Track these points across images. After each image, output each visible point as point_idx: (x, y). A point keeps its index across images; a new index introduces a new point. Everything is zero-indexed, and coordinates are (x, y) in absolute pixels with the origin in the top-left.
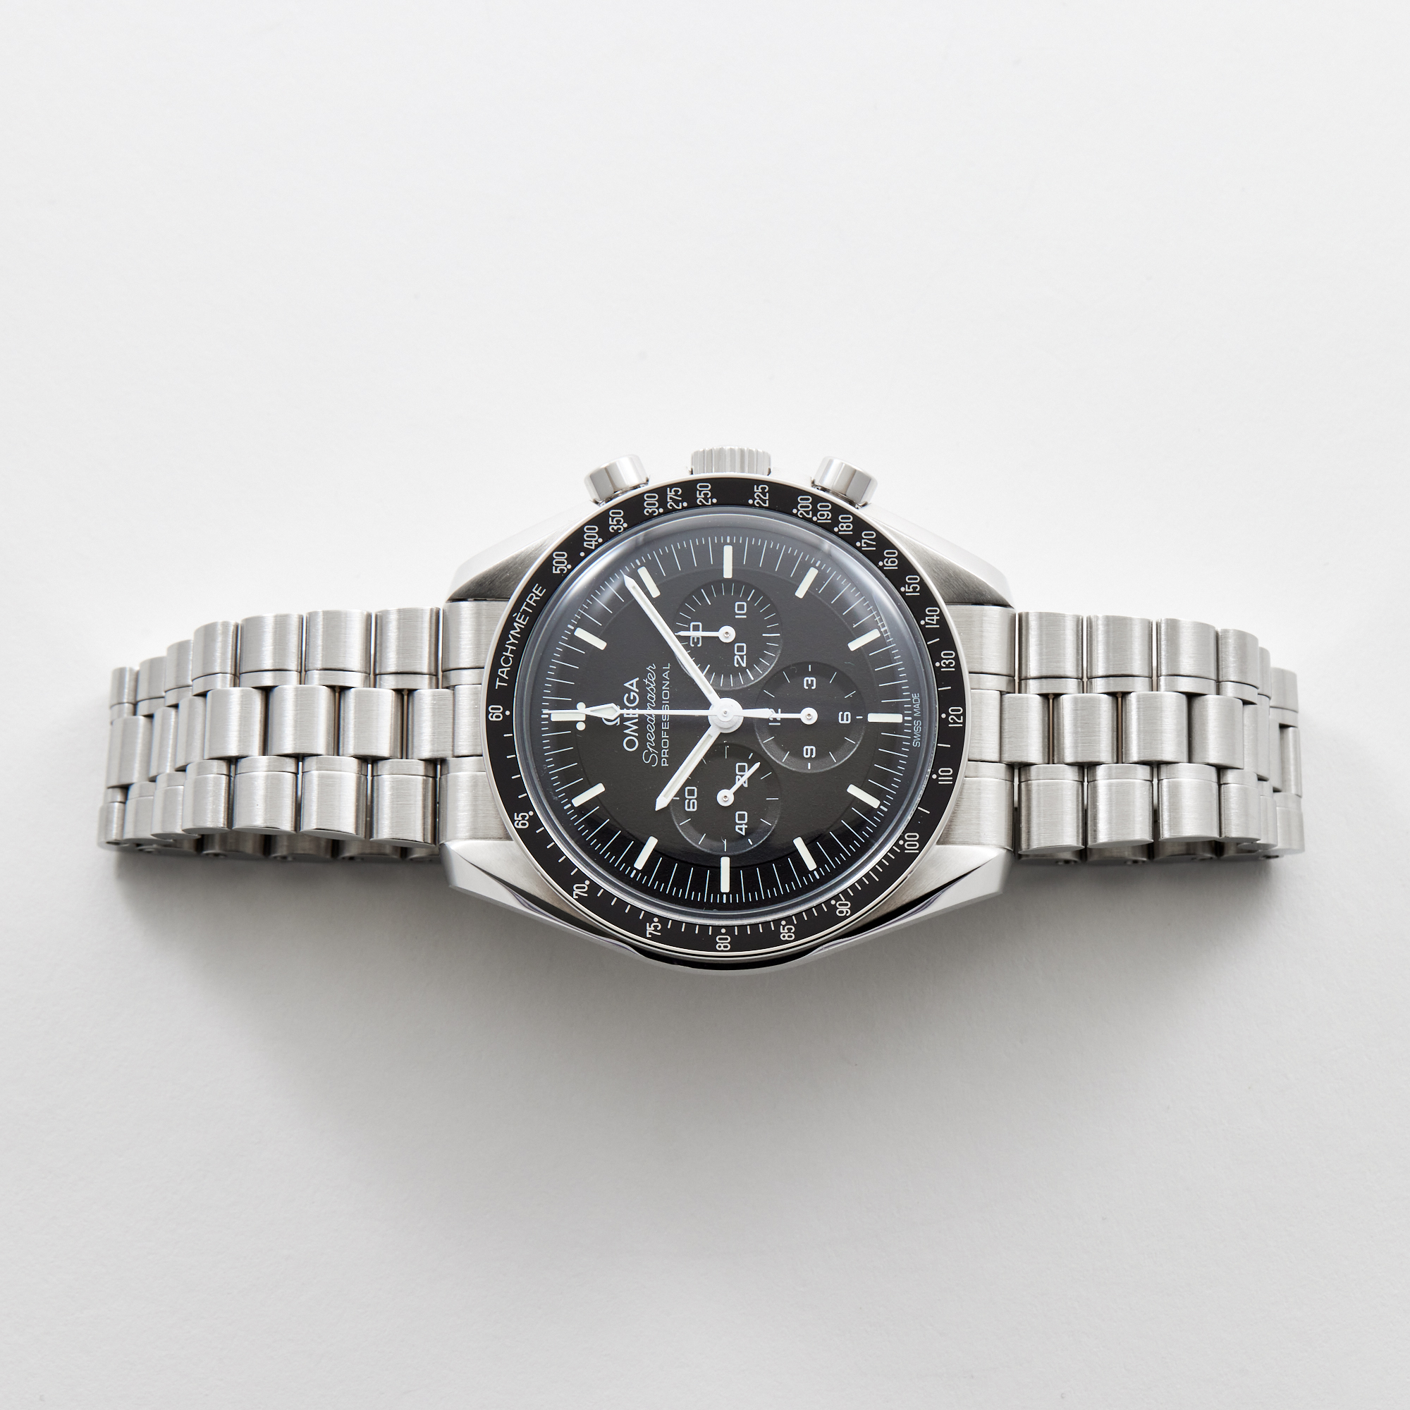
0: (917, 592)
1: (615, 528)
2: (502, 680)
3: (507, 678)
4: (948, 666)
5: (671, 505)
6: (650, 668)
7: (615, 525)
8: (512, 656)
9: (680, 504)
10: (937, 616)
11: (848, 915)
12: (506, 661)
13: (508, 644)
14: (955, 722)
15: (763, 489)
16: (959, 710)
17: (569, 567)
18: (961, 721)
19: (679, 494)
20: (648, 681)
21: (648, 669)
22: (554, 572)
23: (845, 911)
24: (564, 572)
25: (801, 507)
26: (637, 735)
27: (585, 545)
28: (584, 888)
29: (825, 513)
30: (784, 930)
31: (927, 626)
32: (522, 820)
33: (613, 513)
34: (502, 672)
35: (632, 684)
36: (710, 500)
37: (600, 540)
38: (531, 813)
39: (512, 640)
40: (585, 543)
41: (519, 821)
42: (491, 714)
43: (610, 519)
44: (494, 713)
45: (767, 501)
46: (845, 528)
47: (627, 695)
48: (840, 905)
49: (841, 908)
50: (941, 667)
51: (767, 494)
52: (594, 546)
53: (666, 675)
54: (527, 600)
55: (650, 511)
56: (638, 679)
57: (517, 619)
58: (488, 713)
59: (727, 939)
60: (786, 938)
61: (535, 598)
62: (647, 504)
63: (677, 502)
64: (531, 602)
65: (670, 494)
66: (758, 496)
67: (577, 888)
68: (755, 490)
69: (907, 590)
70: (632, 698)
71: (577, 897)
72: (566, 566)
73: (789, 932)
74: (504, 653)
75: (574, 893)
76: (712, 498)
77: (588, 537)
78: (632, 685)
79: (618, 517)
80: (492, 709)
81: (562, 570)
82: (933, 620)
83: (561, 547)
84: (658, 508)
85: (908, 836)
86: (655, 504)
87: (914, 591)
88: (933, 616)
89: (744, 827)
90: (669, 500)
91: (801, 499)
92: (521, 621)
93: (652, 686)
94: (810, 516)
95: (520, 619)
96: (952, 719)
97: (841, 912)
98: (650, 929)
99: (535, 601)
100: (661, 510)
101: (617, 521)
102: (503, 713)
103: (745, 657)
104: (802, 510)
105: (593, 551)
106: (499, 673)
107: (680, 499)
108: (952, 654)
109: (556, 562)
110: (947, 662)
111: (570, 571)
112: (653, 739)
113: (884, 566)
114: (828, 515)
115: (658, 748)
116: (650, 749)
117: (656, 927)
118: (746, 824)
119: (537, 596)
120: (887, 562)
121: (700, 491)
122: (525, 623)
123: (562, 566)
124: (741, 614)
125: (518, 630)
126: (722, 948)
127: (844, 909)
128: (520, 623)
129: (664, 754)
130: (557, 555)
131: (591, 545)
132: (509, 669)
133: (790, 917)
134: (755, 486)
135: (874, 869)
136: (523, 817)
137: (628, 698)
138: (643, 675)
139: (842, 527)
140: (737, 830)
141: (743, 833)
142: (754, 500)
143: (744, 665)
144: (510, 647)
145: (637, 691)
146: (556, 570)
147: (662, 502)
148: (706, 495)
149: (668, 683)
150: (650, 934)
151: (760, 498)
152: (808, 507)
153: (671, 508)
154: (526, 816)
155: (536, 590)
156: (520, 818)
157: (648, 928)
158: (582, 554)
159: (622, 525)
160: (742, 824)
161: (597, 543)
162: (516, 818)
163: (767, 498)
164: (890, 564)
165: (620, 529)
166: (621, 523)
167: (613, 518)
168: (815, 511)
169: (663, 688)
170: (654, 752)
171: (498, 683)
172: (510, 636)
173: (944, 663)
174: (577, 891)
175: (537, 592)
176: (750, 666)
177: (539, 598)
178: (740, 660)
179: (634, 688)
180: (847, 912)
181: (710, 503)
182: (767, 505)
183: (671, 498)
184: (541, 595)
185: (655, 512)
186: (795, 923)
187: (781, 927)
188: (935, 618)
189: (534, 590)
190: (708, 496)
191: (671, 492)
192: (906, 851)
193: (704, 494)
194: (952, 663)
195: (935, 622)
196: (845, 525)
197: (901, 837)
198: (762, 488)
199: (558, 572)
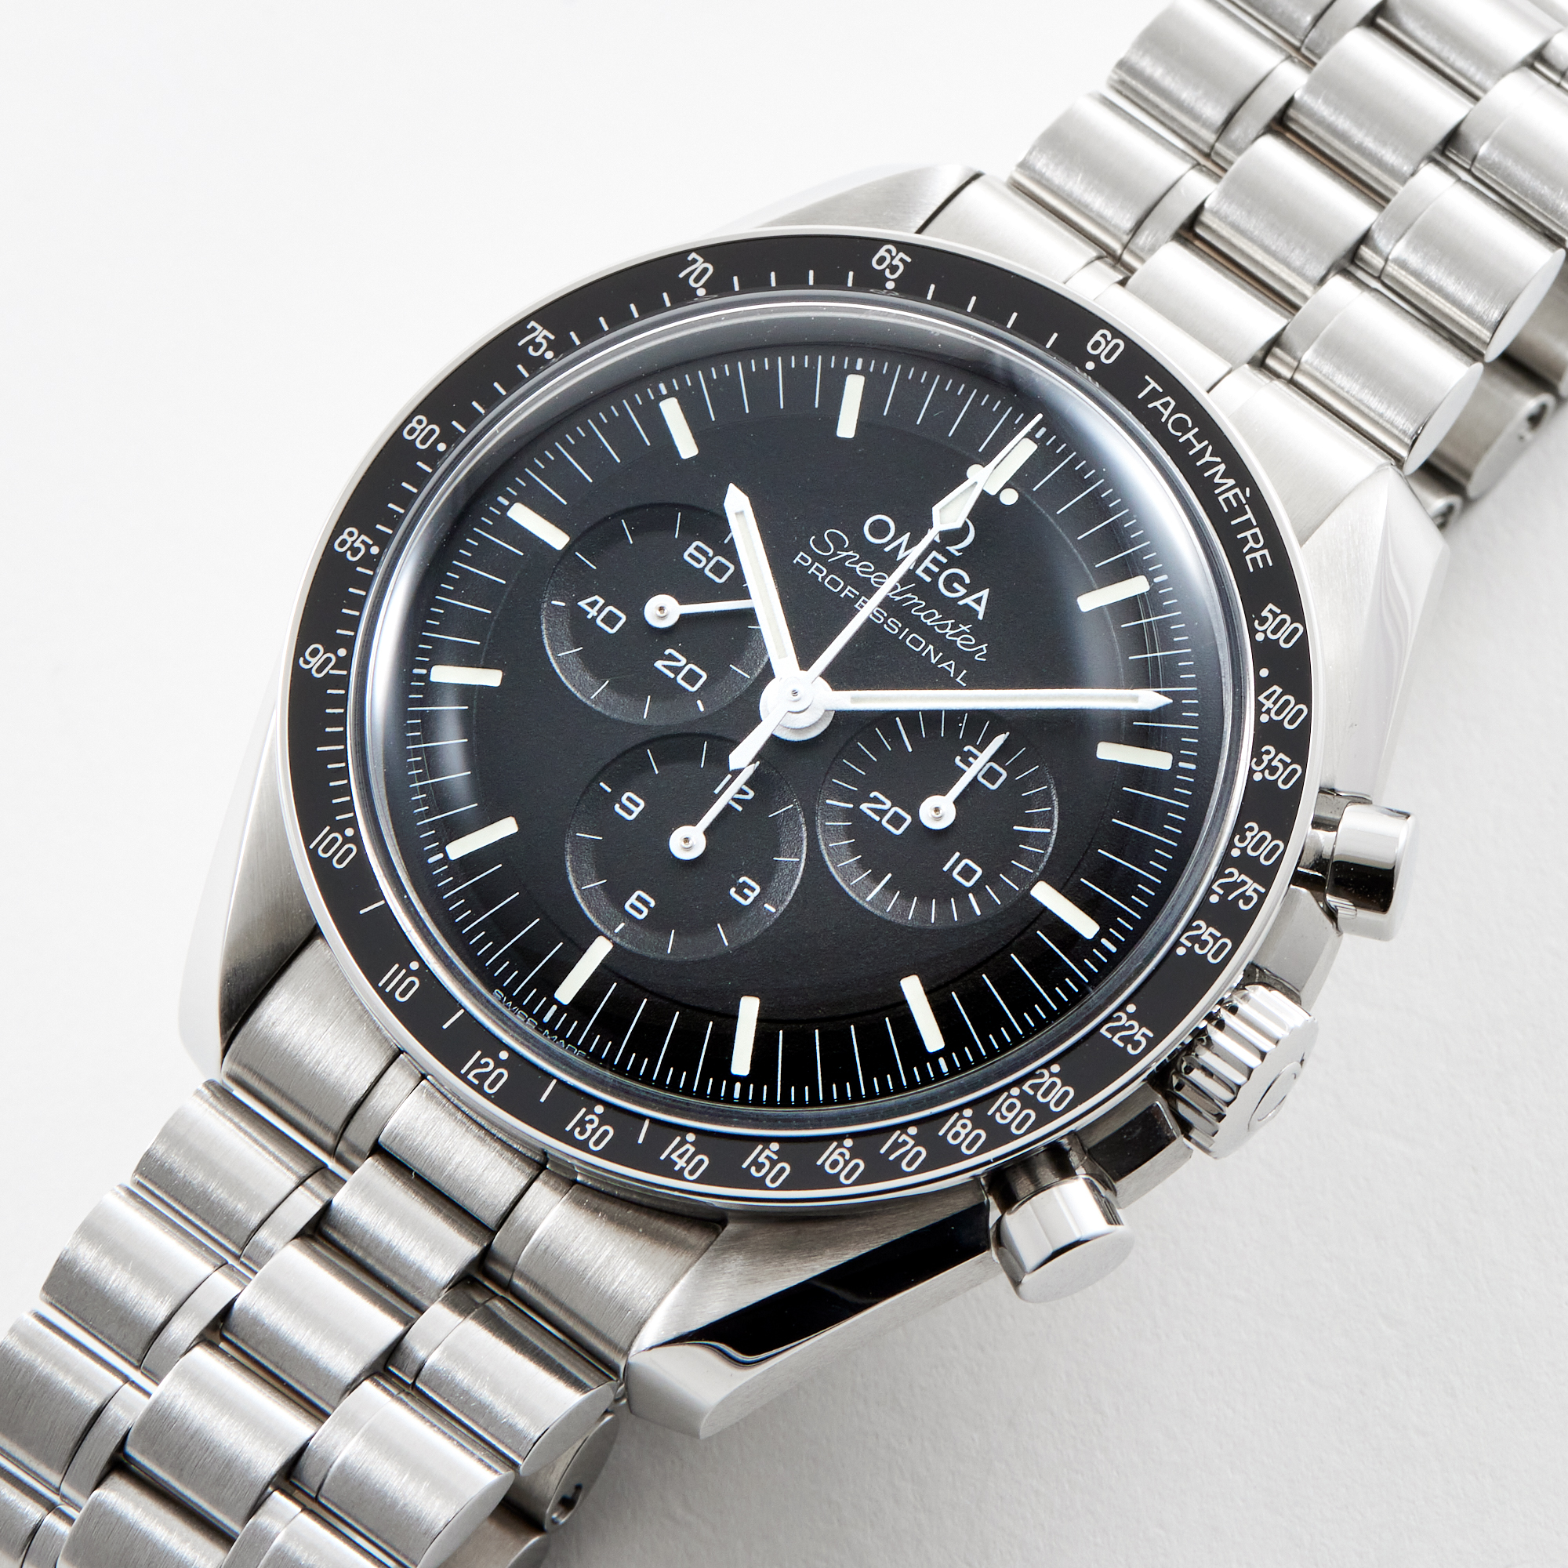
0: (749, 1166)
1: (1266, 758)
2: (1154, 395)
3: (1150, 406)
4: (582, 1124)
5: (1231, 875)
6: (982, 650)
7: (1270, 761)
8: (1181, 440)
9: (1221, 892)
10: (682, 1169)
11: (301, 659)
12: (1180, 425)
13: (1206, 448)
14: (477, 1065)
15: (1136, 1044)
16: (491, 1086)
17: (1260, 637)
18: (470, 1077)
19: (1241, 902)
20: (964, 632)
21: (984, 646)
22: (1270, 606)
23: (313, 660)
24: (1257, 622)
25: (1053, 1085)
26: (887, 549)
27: (1275, 687)
28: (697, 280)
29: (1011, 1116)
30: (363, 542)
31: (678, 1139)
32: (891, 263)
33: (1294, 771)
34: (1166, 405)
35: (979, 603)
36: (1189, 944)
37: (1264, 718)
38: (890, 285)
39: (1207, 458)
40: (1279, 690)
41: (893, 258)
42: (1109, 338)
43: (1288, 760)
44: (1108, 343)
45: (1109, 1036)
46: (958, 1128)
47: (967, 581)
48: (329, 660)
49: (322, 656)
50: (590, 1111)
51: (1121, 1045)
52: (1264, 701)
53: (950, 666)
54: (1257, 530)
55: (1249, 834)
56: (980, 617)
57: (1237, 490)
58: (1116, 333)
59: (423, 442)
60: (345, 536)
61: (1251, 544)
62: (1264, 838)
63: (1229, 888)
64: (1248, 534)
65: (1251, 887)
66: (1131, 1027)
67: (705, 270)
68: (1144, 1030)
69: (767, 1152)
70: (956, 585)
71: (690, 258)
72: (1265, 632)
73: (351, 548)
74: (1196, 430)
75: (701, 260)
76: (1190, 950)
77: (1287, 702)
78: (978, 601)
79: (1280, 776)
80: (1117, 346)
81: (1263, 621)
82: (681, 1156)
83: (1303, 646)
84: (1244, 850)
85: (350, 850)
86: (1254, 849)
87: (755, 1162)
88: (688, 1162)
89: (593, 612)
90: (1243, 877)
91: (1066, 1093)
92: (1230, 494)
93: (949, 632)
94: (1026, 1087)
95: (1236, 496)
96: (487, 1065)
97: (315, 653)
98: (541, 334)
99: (1245, 540)
100: (1235, 853)
101: (1277, 768)
102: (1096, 359)
103: (877, 819)
104: (1047, 1080)
105: (1258, 693)
106: (1168, 398)
107: (1230, 898)
108: (597, 1143)
109: (1283, 621)
110: (589, 1127)
111: (1253, 632)
112: (858, 570)
113: (841, 1145)
114: (1003, 1117)
115: (837, 568)
116: (845, 554)
117: (537, 346)
118: (594, 618)
119: (1252, 550)
120: (842, 1154)
121: (1216, 939)
122: (1221, 499)
123: (1270, 625)
124: (955, 865)
125: (1217, 480)
126: (414, 424)
127: (315, 662)
128: (1228, 491)
129: (817, 569)
130: (1296, 630)
131: (1268, 698)
132: (1163, 420)
133: (374, 568)
134: (1151, 1035)
135: (342, 756)
136: (893, 269)
137: (960, 580)
138: (980, 631)
139: (964, 1126)
140: (596, 597)
141: (582, 604)
142: (1130, 1017)
143: (864, 807)
144: (1198, 447)
145: (961, 603)
146: (1271, 611)
147: (1247, 864)
148: (1203, 944)
149: (933, 661)
150: (534, 329)
151: (1123, 1028)
152: (1045, 1095)
153: (1227, 872)
154: (892, 273)
155: (1263, 557)
156: (896, 262)
157: (546, 333)
158: (1264, 673)
159: (1262, 771)
160: (600, 611)
161: (1264, 710)
162: (901, 255)
163: (1115, 1040)
164: (835, 1156)
165: (1258, 763)
166: (1267, 772)
167: (1286, 765)
168: (1027, 1101)
169: (931, 647)
170: (834, 554)
171: (1153, 384)
172: (1219, 460)
173: (591, 1122)
174: (701, 264)
175: (1257, 555)
176: (855, 815)
177: (1245, 550)
178: (879, 806)
179: (969, 601)
180: (307, 662)
181: (1183, 940)
182: (1103, 1031)
183: (1244, 883)
184: (1248, 558)
185: (1242, 840)
186: (359, 569)
187: (371, 542)
188: (681, 1163)
189: (1266, 552)
190: (1197, 946)
191: (1255, 890)
192: (328, 828)
193: (1207, 942)
194: (582, 1133)
195: (674, 1157)
196: (963, 1132)
197: (357, 839)
198: (1139, 1043)
199: (1265, 613)
